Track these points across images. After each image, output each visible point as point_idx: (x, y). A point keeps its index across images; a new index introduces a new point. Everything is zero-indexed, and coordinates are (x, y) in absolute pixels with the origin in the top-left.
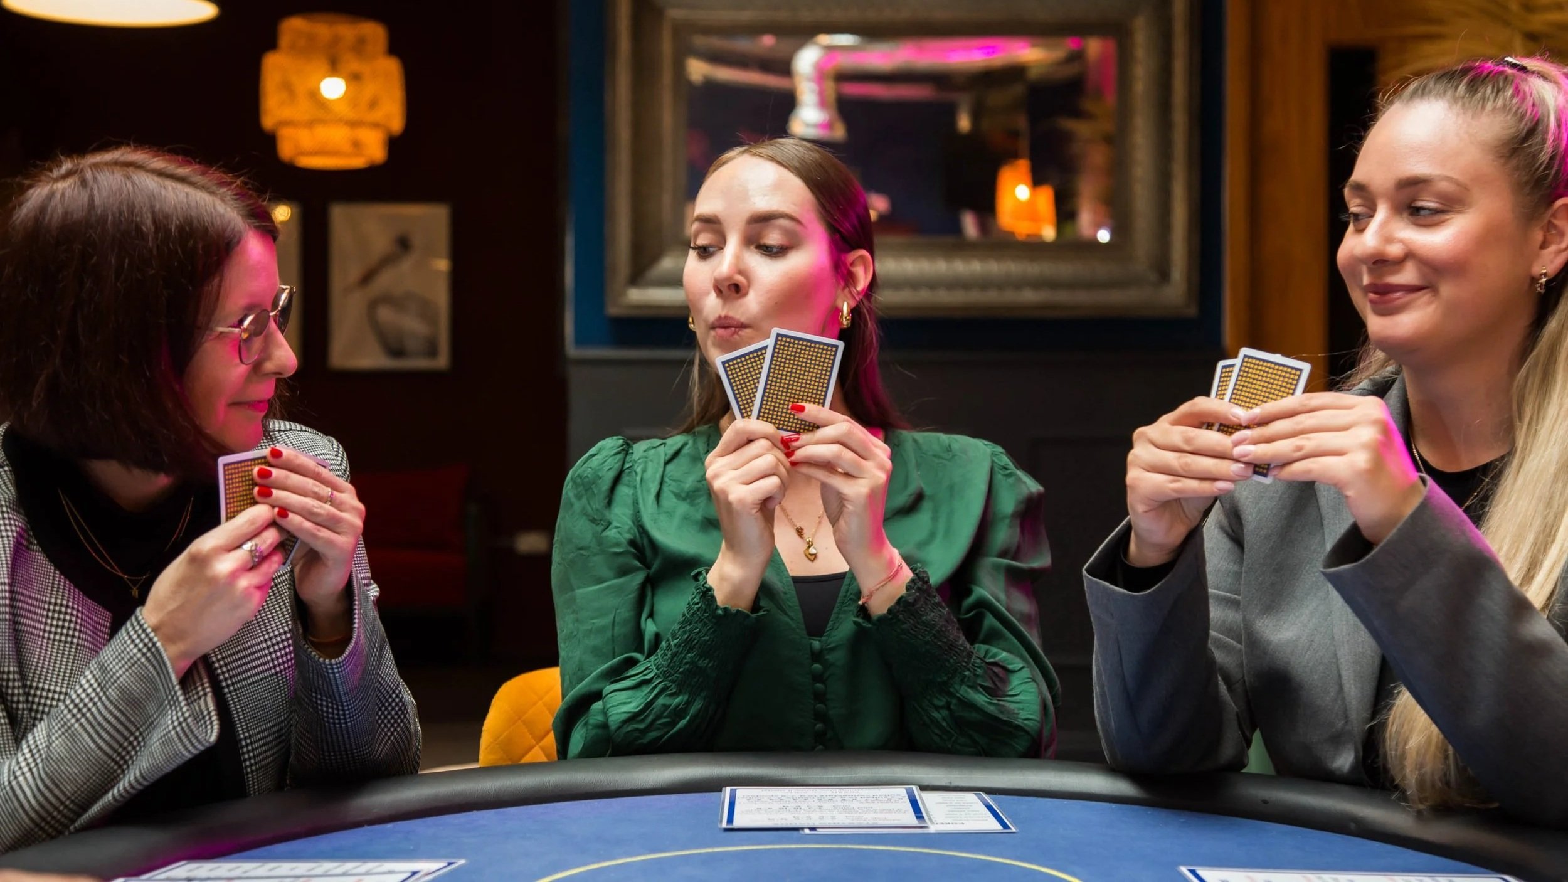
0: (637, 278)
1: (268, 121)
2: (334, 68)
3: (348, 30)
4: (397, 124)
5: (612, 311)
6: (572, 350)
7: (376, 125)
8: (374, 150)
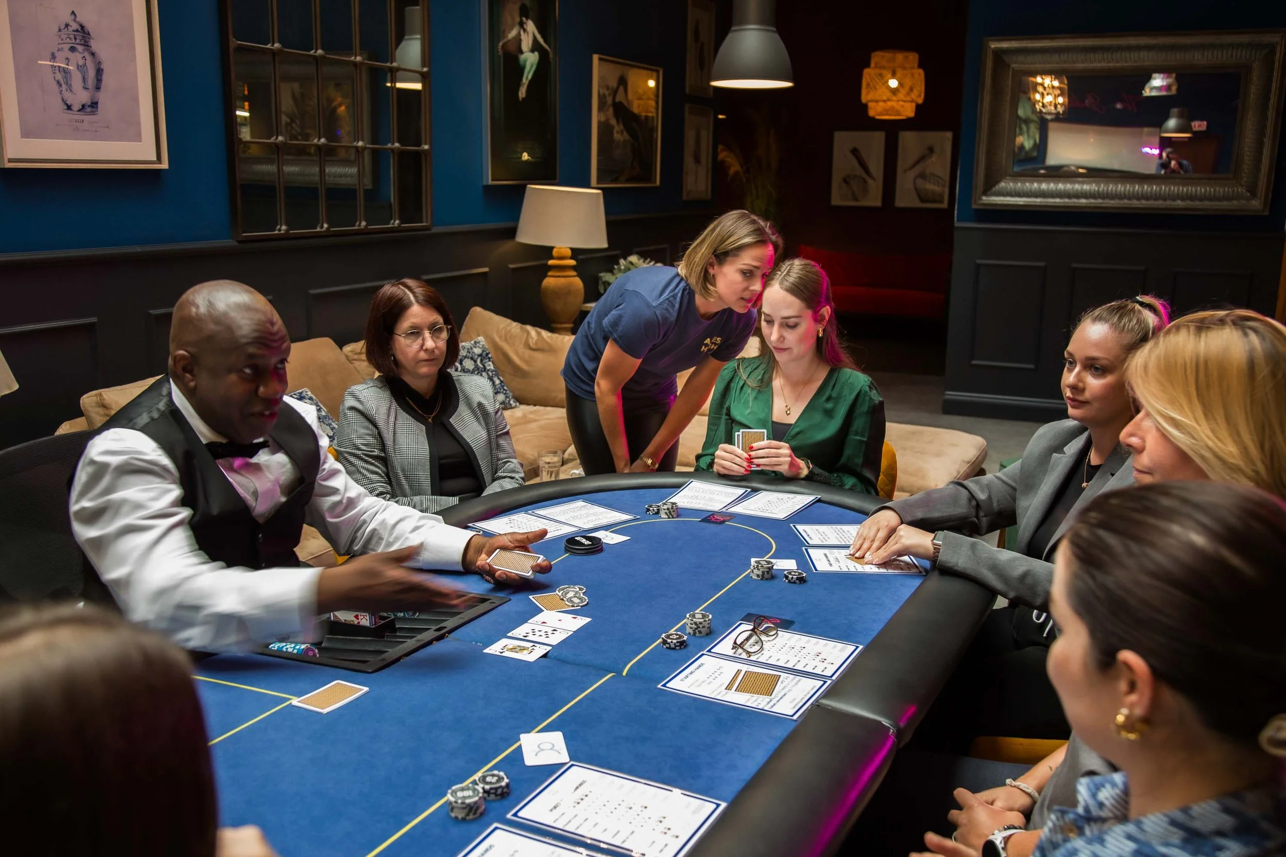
0: (986, 192)
1: (864, 98)
2: (894, 75)
3: (900, 56)
4: (920, 101)
5: (974, 207)
6: (957, 224)
7: (912, 101)
8: (909, 111)
